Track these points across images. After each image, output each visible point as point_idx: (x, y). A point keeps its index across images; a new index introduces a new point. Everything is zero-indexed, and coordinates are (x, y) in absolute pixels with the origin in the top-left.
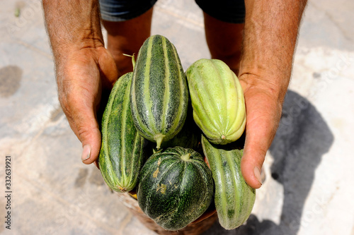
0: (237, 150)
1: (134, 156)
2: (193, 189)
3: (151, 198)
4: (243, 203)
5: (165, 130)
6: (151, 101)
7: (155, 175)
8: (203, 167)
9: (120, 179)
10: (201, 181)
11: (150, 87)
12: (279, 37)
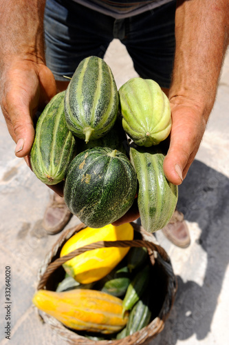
0: (161, 155)
1: (64, 150)
2: (116, 180)
3: (76, 189)
4: (164, 201)
5: (94, 123)
6: (83, 97)
7: (81, 167)
8: (128, 164)
9: (48, 168)
10: (125, 175)
11: (83, 85)
12: (205, 62)
